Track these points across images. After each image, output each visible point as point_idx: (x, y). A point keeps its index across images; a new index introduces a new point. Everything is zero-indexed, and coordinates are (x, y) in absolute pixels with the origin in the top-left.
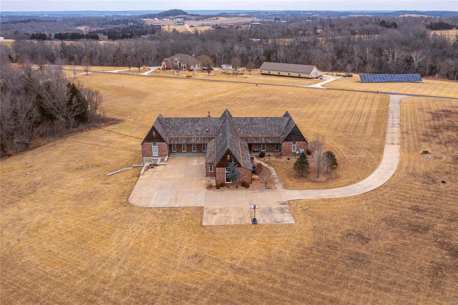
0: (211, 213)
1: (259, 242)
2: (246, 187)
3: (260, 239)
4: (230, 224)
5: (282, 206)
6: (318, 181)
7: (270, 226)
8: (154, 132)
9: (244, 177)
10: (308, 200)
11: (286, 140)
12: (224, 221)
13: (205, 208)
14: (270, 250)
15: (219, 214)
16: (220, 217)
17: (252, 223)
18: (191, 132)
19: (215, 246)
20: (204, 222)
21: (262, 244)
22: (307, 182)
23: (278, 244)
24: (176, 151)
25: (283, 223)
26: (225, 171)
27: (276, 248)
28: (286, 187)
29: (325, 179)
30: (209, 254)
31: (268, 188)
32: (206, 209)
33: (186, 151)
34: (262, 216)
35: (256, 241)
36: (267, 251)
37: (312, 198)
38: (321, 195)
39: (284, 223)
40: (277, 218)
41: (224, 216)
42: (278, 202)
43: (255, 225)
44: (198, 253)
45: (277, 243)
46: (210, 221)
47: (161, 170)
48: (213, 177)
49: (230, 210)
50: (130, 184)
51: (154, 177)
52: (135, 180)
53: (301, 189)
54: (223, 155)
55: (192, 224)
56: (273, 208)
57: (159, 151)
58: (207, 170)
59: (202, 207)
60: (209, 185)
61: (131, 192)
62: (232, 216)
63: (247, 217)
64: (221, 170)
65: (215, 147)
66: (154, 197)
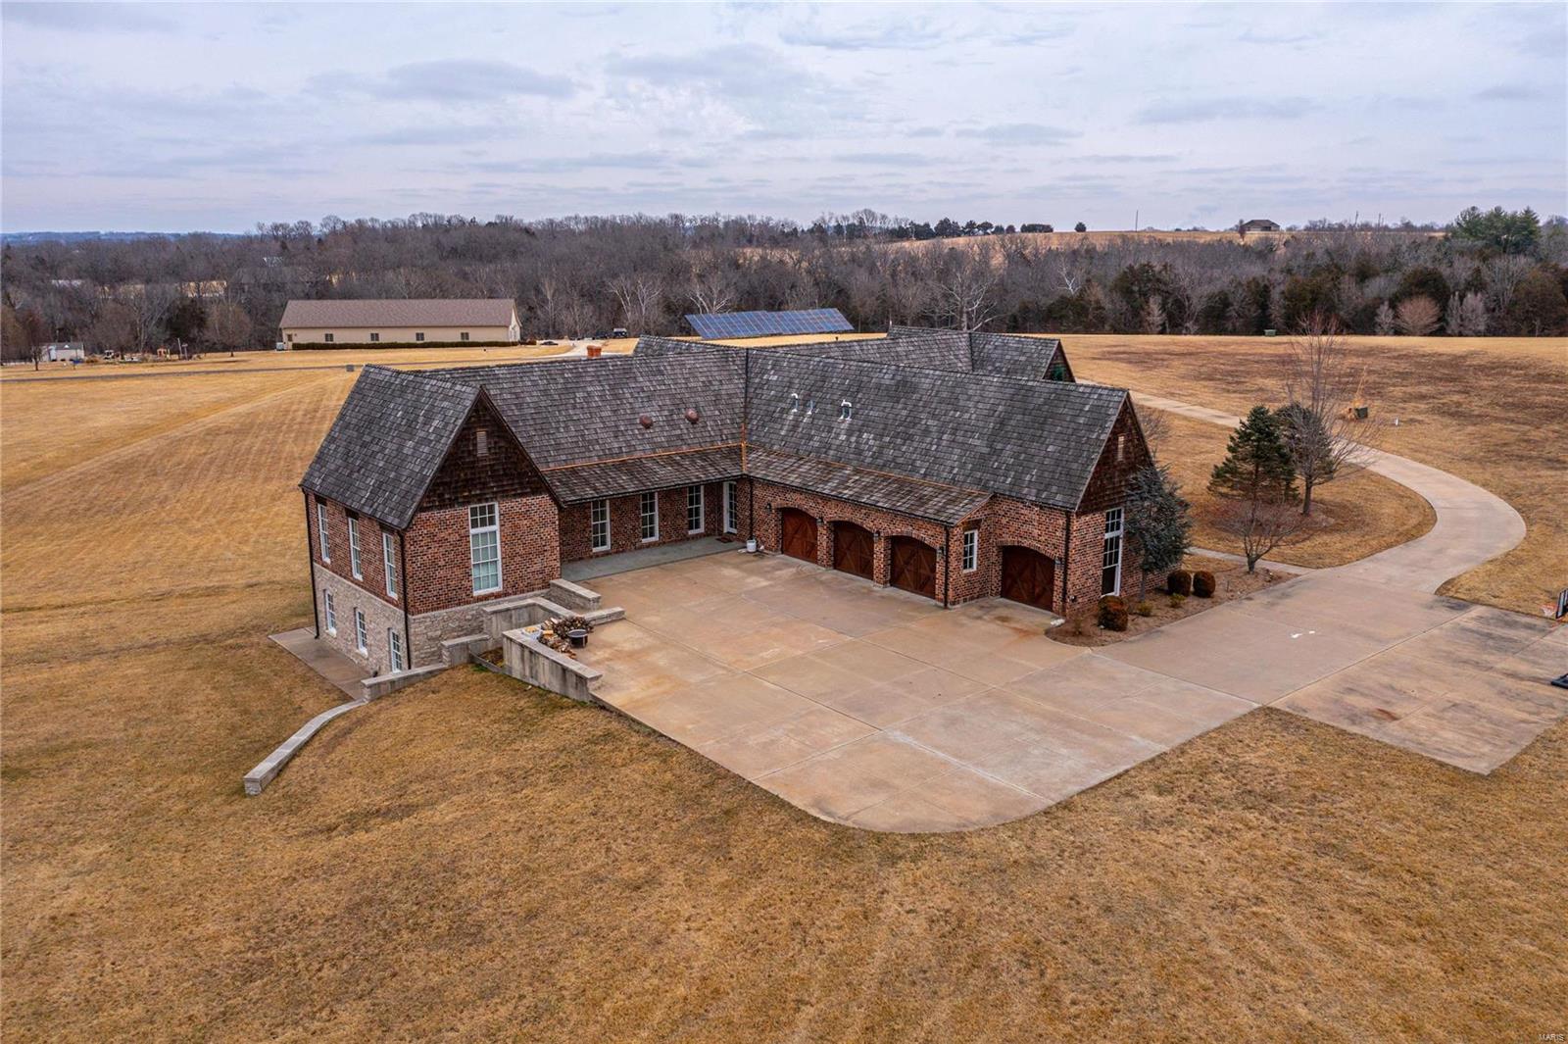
0: (1367, 717)
8: (483, 436)
16: (1435, 717)
18: (618, 432)
26: (1103, 532)
31: (1274, 579)
42: (1430, 609)
47: (649, 641)
48: (982, 602)
49: (1386, 680)
50: (603, 751)
51: (695, 678)
52: (600, 723)
53: (1363, 557)
54: (1104, 437)
55: (1437, 790)
56: (1472, 625)
57: (509, 558)
58: (953, 563)
59: (1268, 712)
60: (1047, 633)
61: (738, 778)
62: (1457, 697)
63: (1509, 683)
64: (1089, 527)
65: (843, 468)
66: (941, 754)
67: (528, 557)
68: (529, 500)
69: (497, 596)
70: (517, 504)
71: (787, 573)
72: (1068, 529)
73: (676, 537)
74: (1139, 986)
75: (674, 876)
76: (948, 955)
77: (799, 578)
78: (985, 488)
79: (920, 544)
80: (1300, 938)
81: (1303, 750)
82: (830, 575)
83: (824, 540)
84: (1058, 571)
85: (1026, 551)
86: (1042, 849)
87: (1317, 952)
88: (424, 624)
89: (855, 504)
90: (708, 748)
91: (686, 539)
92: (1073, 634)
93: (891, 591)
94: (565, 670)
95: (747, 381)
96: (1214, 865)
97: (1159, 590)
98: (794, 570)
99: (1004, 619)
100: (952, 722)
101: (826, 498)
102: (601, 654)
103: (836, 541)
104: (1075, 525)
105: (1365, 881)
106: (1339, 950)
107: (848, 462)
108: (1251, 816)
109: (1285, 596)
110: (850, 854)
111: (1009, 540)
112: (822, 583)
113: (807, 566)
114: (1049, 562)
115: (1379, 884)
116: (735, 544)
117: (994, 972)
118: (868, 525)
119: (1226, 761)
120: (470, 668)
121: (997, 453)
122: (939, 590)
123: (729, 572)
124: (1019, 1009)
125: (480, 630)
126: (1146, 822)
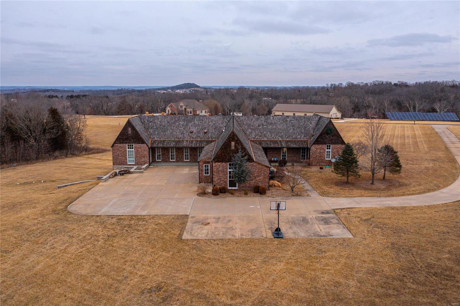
0: (201, 223)
1: (289, 266)
2: (261, 194)
3: (290, 261)
4: (232, 237)
5: (324, 215)
6: (374, 188)
7: (308, 242)
8: (130, 129)
9: (258, 178)
10: (366, 208)
11: (317, 142)
12: (221, 233)
13: (190, 216)
14: (314, 279)
15: (213, 224)
16: (216, 228)
17: (273, 237)
18: (183, 133)
19: (202, 272)
20: (185, 233)
21: (296, 269)
22: (357, 189)
23: (329, 270)
24: (161, 160)
25: (331, 237)
26: (227, 169)
27: (326, 277)
28: (324, 194)
29: (384, 187)
30: (186, 286)
31: (297, 195)
32: (193, 217)
33: (175, 160)
34: (291, 228)
35: (282, 264)
36: (309, 281)
37: (374, 206)
38: (385, 203)
39: (333, 237)
40: (319, 231)
41: (223, 226)
42: (315, 211)
43: (279, 239)
44: (163, 284)
45: (327, 268)
46: (196, 233)
57: (136, 157)
64: (220, 166)
67: (140, 158)
68: (141, 145)
69: (133, 165)
70: (138, 145)
73: (194, 161)
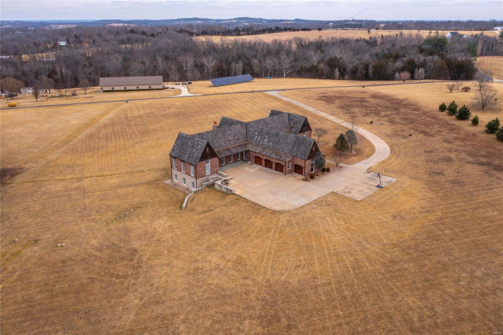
0: (347, 193)
4: (371, 193)
5: (371, 174)
8: (208, 149)
18: (225, 143)
20: (354, 198)
25: (393, 182)
43: (383, 188)
46: (357, 197)
47: (238, 183)
48: (291, 174)
49: (352, 187)
50: (238, 201)
51: (248, 189)
52: (236, 197)
53: (358, 162)
54: (311, 147)
55: (352, 203)
56: (369, 176)
57: (211, 168)
58: (286, 168)
59: (333, 192)
60: (302, 179)
61: (258, 204)
62: (361, 189)
63: (370, 187)
64: (309, 162)
65: (266, 149)
66: (286, 200)
67: (214, 168)
68: (214, 159)
69: (210, 175)
70: (212, 160)
71: (257, 168)
72: (305, 162)
73: (236, 161)
74: (310, 226)
75: (253, 217)
76: (288, 224)
77: (260, 169)
78: (292, 155)
79: (281, 164)
80: (329, 221)
81: (336, 198)
82: (265, 168)
83: (263, 162)
84: (304, 169)
85: (299, 165)
86: (299, 212)
87: (330, 222)
88: (199, 181)
89: (269, 156)
90: (253, 200)
91: (237, 161)
92: (306, 180)
93: (276, 172)
94: (227, 189)
95: (246, 129)
96: (321, 213)
97: (321, 170)
98: (258, 167)
99: (295, 177)
100: (287, 195)
101: (264, 155)
102: (232, 185)
103: (265, 163)
104: (306, 162)
105: (339, 214)
106: (333, 222)
107: (267, 148)
108: (327, 207)
109: (342, 171)
110: (275, 213)
111: (296, 163)
112: (264, 170)
113: (261, 167)
114: (302, 168)
115: (340, 215)
116: (246, 162)
117: (294, 225)
118: (272, 160)
119: (325, 200)
120: (208, 188)
121: (294, 149)
122: (284, 172)
123: (247, 168)
124: (296, 229)
125: (208, 181)
126: (313, 208)
